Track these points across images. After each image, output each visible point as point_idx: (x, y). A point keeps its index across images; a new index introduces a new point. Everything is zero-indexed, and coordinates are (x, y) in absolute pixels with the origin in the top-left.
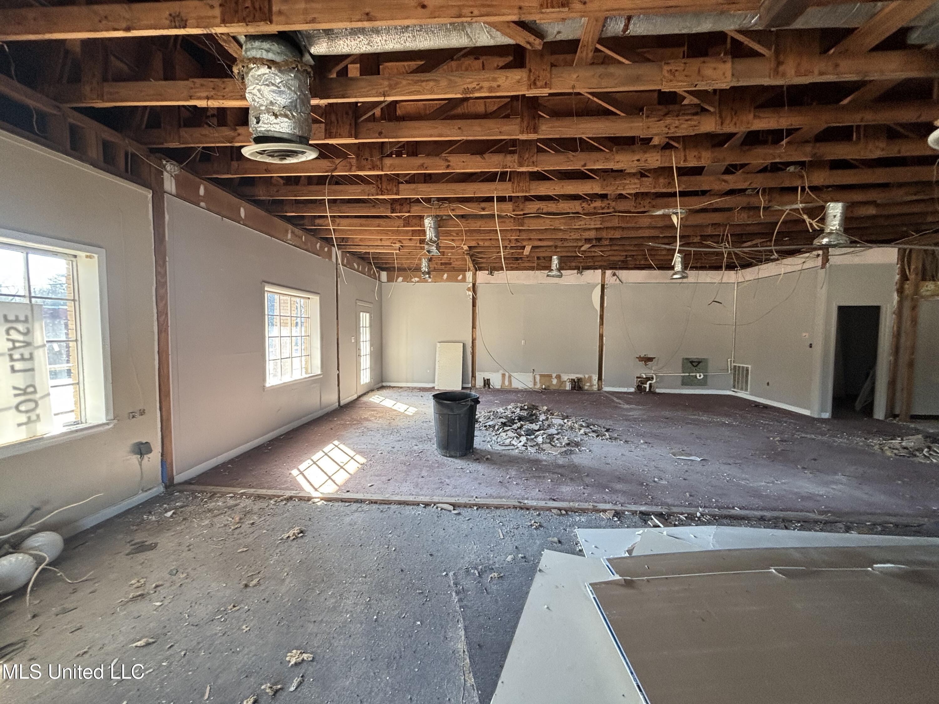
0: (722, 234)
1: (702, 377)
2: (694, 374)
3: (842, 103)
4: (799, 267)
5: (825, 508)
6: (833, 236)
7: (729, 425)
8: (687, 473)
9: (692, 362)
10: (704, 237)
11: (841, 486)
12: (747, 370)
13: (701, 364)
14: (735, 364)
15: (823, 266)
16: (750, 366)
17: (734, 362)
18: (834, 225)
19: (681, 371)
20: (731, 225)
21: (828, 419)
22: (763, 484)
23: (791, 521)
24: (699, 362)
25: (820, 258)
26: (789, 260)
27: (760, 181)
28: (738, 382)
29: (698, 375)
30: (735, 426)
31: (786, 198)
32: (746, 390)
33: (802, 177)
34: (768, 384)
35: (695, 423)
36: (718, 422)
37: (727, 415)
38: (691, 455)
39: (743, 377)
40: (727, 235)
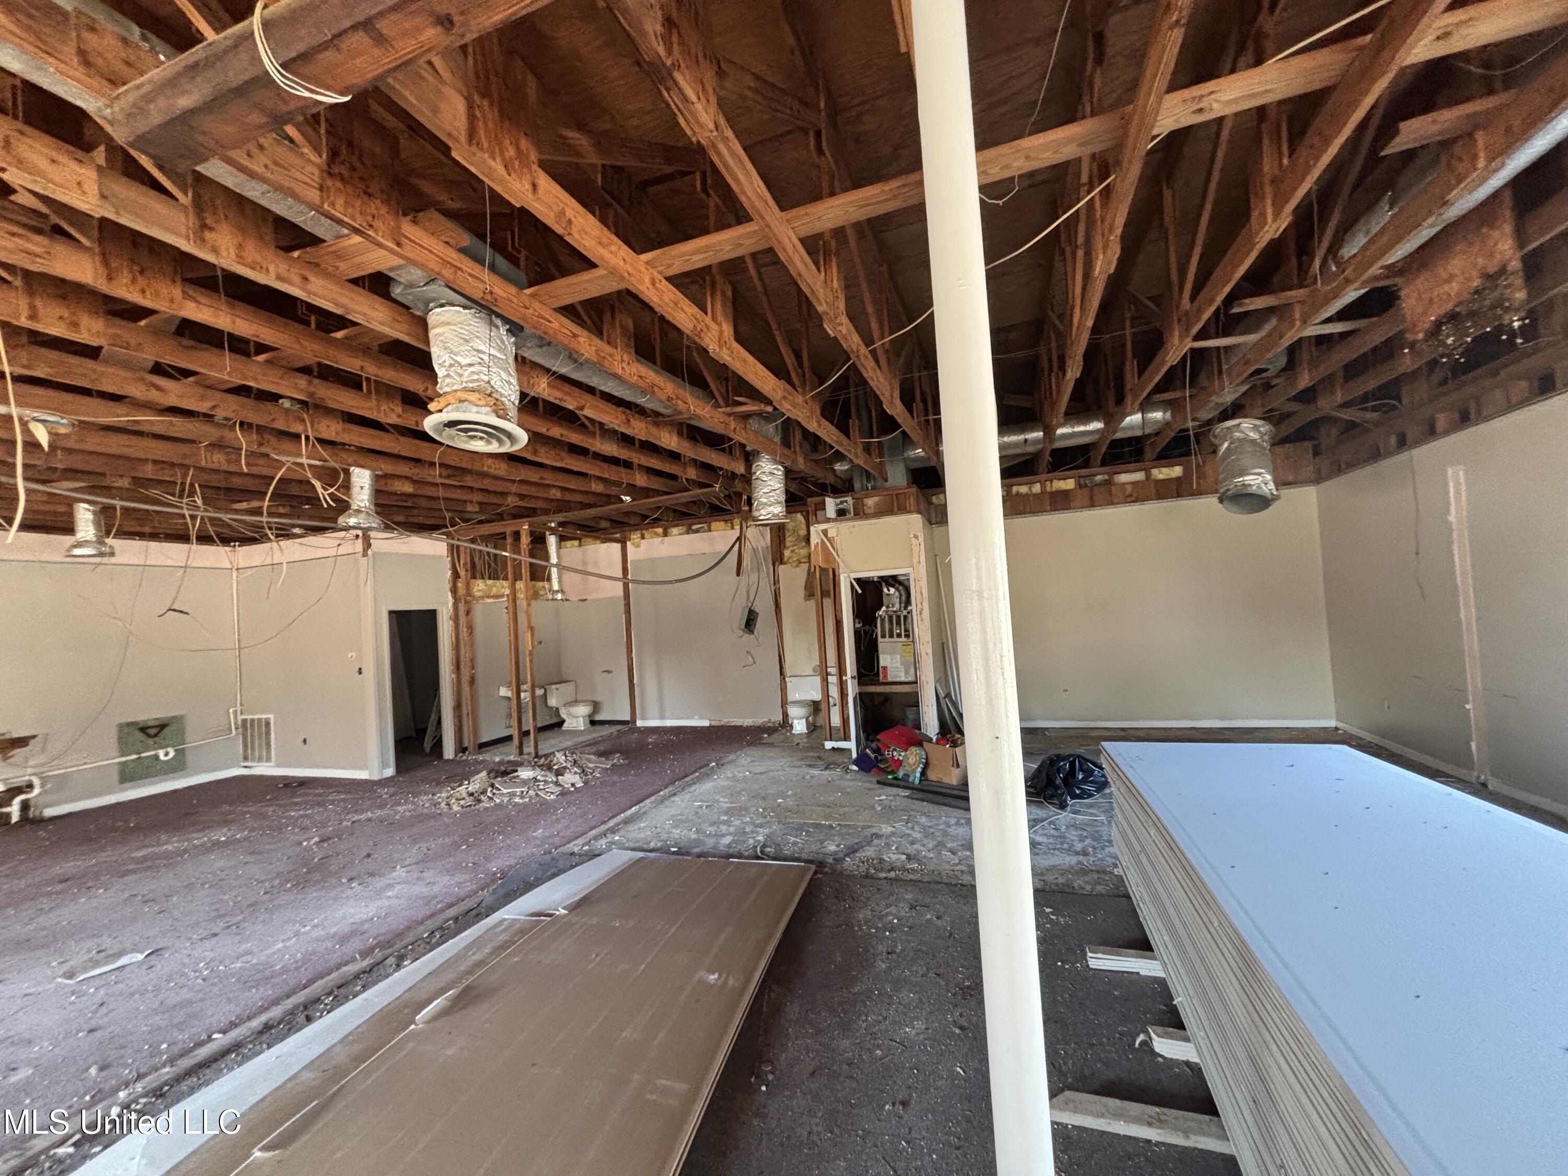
0: (179, 481)
1: (172, 754)
2: (152, 753)
3: (333, 335)
4: (332, 552)
5: (374, 939)
6: (362, 516)
7: (227, 844)
8: (104, 1010)
9: (144, 729)
10: (139, 482)
11: (399, 887)
12: (268, 724)
13: (166, 730)
14: (244, 717)
15: (365, 554)
16: (271, 716)
17: (242, 713)
18: (362, 501)
19: (115, 754)
20: (196, 468)
21: (392, 777)
22: (280, 945)
23: (319, 999)
24: (162, 726)
25: (360, 541)
26: (312, 540)
27: (229, 407)
28: (253, 749)
29: (161, 753)
30: (239, 841)
31: (287, 445)
32: (269, 759)
33: (303, 420)
34: (305, 741)
35: (148, 865)
36: (202, 845)
37: (226, 823)
38: (120, 954)
39: (260, 738)
40: (192, 485)
